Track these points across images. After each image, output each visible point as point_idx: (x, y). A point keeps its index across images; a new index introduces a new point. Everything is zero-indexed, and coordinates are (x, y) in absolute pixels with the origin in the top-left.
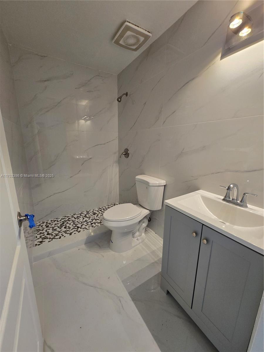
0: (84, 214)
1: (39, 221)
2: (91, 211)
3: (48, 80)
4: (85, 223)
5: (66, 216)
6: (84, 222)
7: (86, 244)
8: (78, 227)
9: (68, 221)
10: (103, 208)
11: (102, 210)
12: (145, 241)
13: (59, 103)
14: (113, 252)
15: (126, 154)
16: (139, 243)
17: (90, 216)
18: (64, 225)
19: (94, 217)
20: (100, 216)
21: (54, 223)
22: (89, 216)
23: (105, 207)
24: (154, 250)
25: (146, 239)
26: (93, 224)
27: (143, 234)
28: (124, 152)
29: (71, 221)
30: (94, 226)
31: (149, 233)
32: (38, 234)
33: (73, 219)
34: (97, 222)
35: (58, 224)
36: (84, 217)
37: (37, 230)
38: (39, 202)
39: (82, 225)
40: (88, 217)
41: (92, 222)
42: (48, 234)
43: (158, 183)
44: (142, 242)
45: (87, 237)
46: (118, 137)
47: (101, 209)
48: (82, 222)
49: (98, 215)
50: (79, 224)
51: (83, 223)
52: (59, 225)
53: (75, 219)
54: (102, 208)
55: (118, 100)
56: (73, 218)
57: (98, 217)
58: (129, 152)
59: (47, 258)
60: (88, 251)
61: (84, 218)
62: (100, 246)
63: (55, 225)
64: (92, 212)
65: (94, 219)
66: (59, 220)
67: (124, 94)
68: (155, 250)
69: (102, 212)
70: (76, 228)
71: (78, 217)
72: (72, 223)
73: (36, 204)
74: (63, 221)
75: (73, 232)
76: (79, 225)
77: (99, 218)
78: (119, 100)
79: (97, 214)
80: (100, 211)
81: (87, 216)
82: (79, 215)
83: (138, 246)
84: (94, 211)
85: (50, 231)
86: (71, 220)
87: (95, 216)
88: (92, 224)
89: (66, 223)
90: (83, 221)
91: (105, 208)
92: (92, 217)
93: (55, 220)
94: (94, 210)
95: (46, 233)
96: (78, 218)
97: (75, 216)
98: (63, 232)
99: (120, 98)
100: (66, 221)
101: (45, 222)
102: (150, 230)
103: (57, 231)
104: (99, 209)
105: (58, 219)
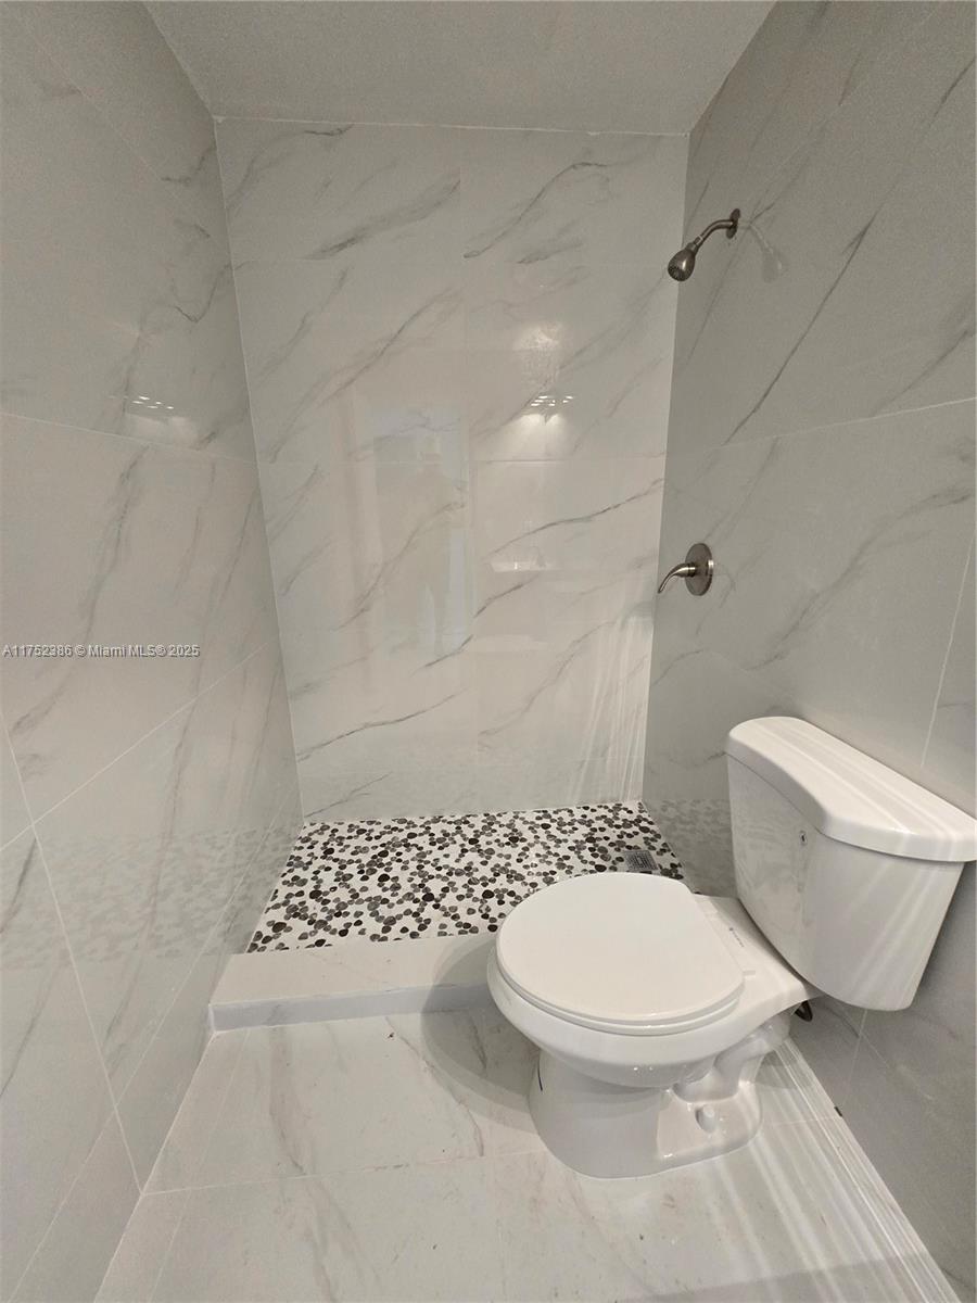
0: (472, 826)
1: (311, 820)
2: (505, 820)
3: (352, 241)
4: (460, 881)
5: (405, 821)
6: (459, 873)
7: (428, 1011)
8: (429, 897)
9: (402, 849)
10: (560, 815)
11: (554, 825)
12: (750, 1143)
13: (394, 339)
14: (538, 1146)
15: (698, 573)
16: (709, 1154)
17: (494, 846)
18: (381, 865)
19: (509, 857)
20: (536, 861)
21: (353, 843)
22: (488, 843)
23: (570, 811)
24: (809, 1266)
25: (760, 1136)
26: (493, 902)
27: (745, 1086)
28: (683, 562)
29: (415, 851)
30: (491, 915)
31: (788, 1083)
32: (284, 883)
33: (423, 841)
34: (512, 894)
35: (365, 850)
36: (468, 846)
37: (292, 857)
38: (313, 748)
39: (445, 890)
40: (484, 847)
41: (491, 887)
42: (315, 895)
43: (914, 841)
44: (730, 1147)
45: (437, 983)
46: (663, 482)
47: (547, 821)
48: (450, 874)
49: (526, 849)
50: (439, 876)
51: (453, 878)
52: (366, 859)
53: (433, 844)
54: (554, 817)
55: (673, 270)
56: (427, 837)
57: (525, 862)
58: (711, 563)
59: (266, 1027)
60: (423, 1064)
61: (464, 851)
62: (484, 1060)
63: (353, 854)
64: (509, 826)
65: (504, 869)
66: (377, 830)
67: (716, 227)
68: (820, 1274)
69: (550, 836)
70: (420, 895)
71: (446, 834)
72: (413, 866)
73: (304, 756)
74: (386, 839)
75: (399, 917)
76: (435, 887)
77: (526, 867)
78: (678, 269)
79: (524, 844)
80: (541, 832)
81: (482, 840)
82: (451, 829)
83: (694, 1165)
84: (518, 824)
85: (328, 879)
86: (416, 846)
87: (515, 852)
88: (488, 894)
89: (394, 854)
90: (457, 866)
91: (567, 819)
92: (500, 855)
93: (364, 826)
94: (516, 817)
95: (309, 888)
96: (442, 842)
97: (436, 829)
98: (366, 903)
99: (690, 253)
100: (394, 844)
101: (329, 827)
102: (801, 1061)
103: (348, 887)
104: (539, 818)
105: (374, 826)
